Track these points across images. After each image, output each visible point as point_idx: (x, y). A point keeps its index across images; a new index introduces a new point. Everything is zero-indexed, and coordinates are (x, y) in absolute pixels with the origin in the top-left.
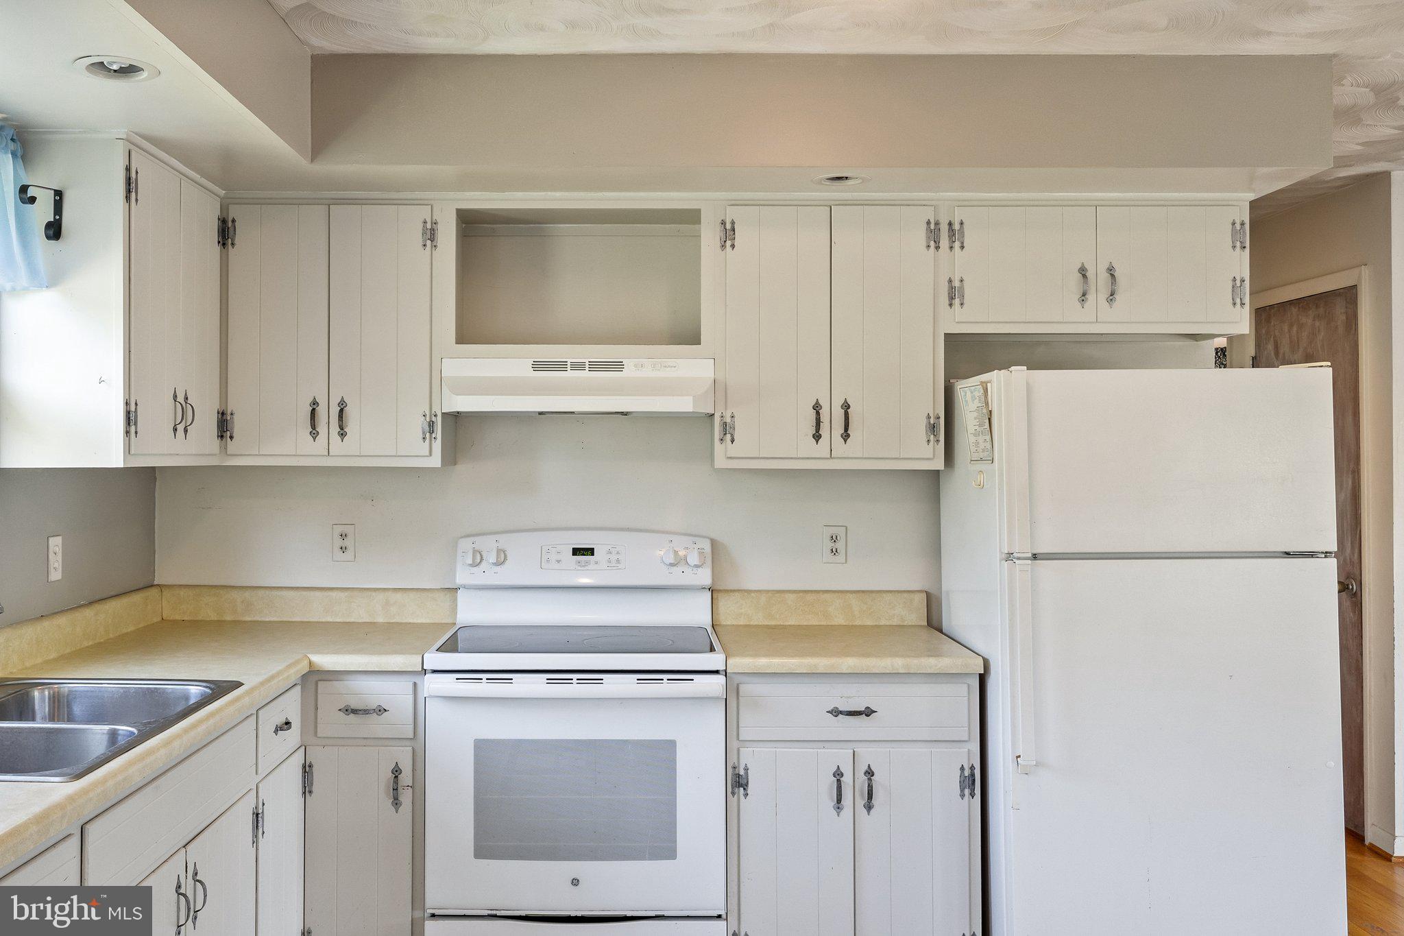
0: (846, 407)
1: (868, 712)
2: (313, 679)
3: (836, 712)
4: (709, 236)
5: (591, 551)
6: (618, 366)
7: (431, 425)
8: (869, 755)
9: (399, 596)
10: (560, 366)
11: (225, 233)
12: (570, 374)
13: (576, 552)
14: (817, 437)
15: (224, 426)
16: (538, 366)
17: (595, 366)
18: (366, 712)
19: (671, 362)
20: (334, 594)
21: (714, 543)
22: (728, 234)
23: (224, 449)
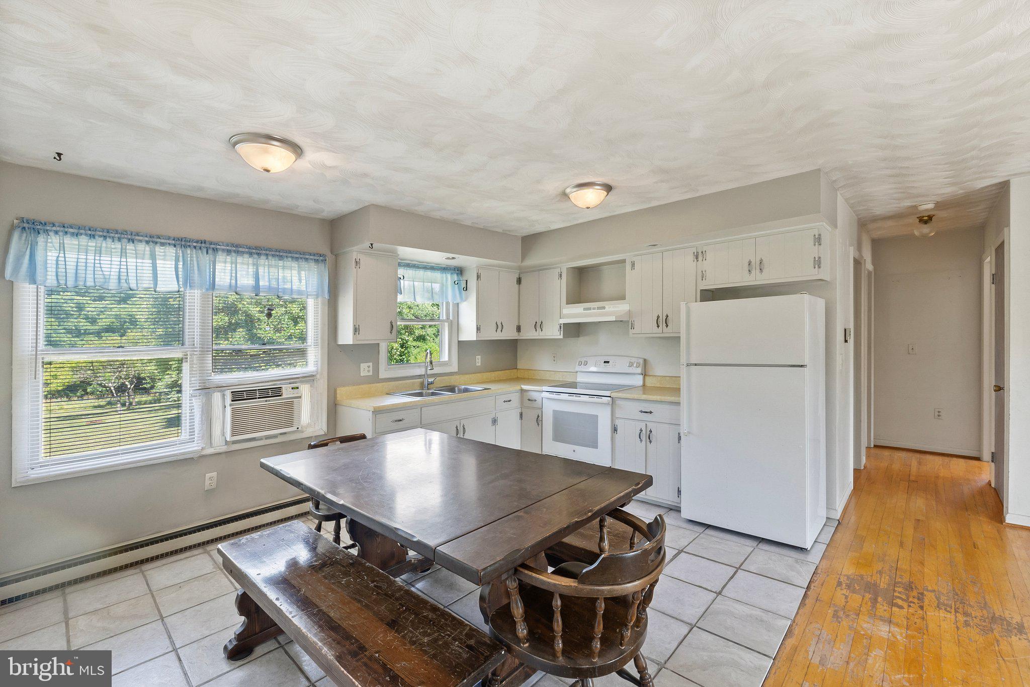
0: (667, 316)
1: (651, 412)
2: (522, 391)
3: (642, 412)
4: (628, 266)
5: (608, 362)
6: (604, 308)
7: (561, 327)
8: (651, 426)
9: (565, 373)
10: (590, 309)
11: (519, 281)
12: (592, 311)
13: (605, 362)
14: (658, 326)
15: (519, 329)
16: (585, 309)
17: (599, 308)
18: (532, 400)
19: (618, 305)
20: (551, 372)
21: (645, 360)
22: (633, 265)
23: (519, 335)
